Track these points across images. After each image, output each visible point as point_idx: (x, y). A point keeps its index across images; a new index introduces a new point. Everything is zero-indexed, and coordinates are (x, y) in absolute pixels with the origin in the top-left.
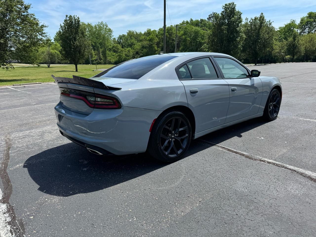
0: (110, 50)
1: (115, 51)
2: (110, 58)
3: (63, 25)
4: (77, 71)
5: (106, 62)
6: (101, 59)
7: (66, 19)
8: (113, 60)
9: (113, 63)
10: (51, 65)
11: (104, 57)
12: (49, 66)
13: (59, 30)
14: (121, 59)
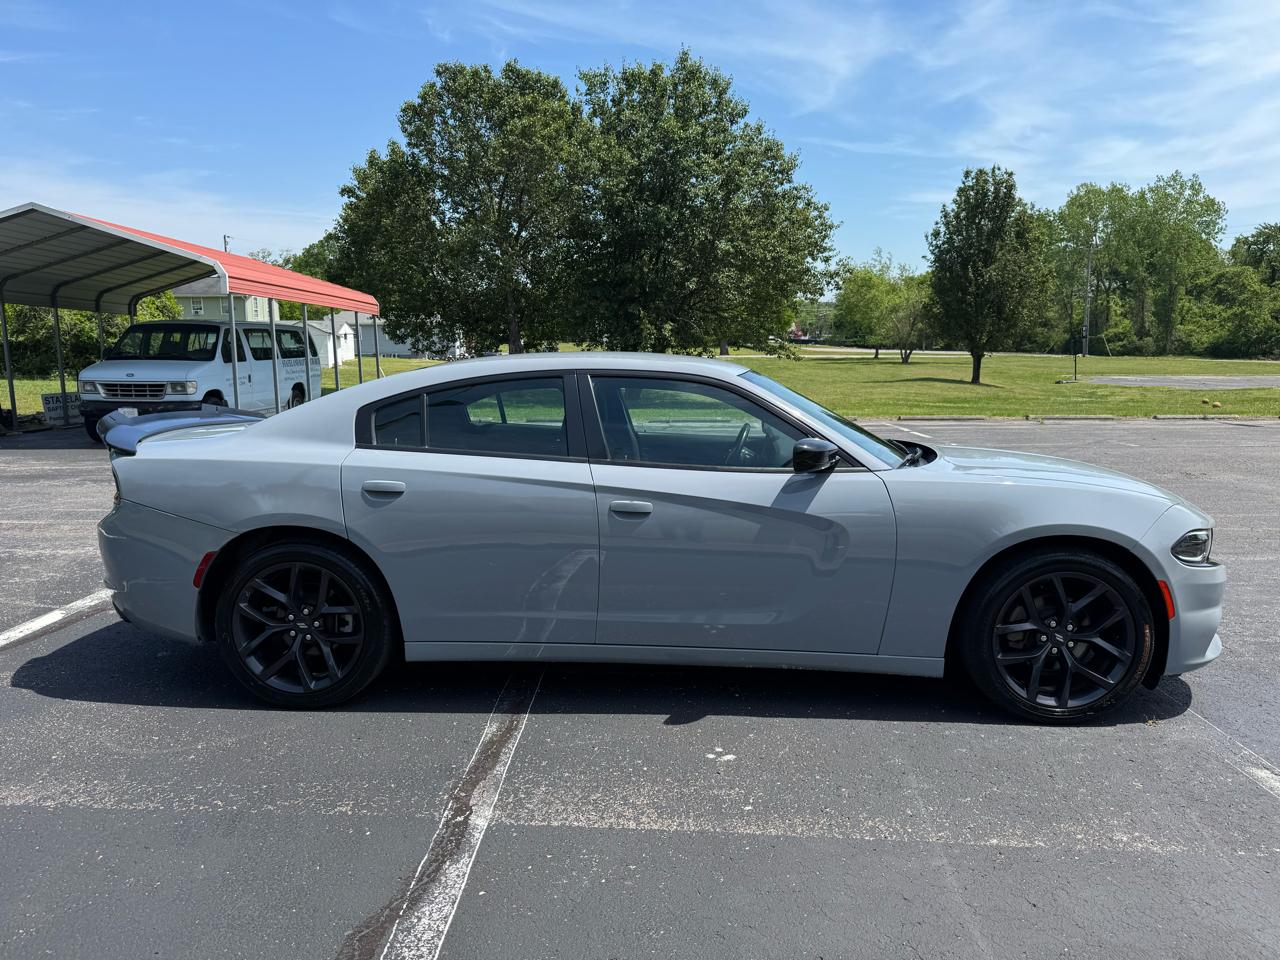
0: (1201, 292)
1: (1221, 298)
2: (1191, 327)
3: (951, 207)
4: (976, 380)
5: (1168, 347)
6: (1142, 333)
7: (962, 186)
8: (1204, 339)
9: (1200, 348)
10: (917, 355)
11: (1160, 322)
12: (907, 356)
13: (935, 227)
14: (1244, 335)
